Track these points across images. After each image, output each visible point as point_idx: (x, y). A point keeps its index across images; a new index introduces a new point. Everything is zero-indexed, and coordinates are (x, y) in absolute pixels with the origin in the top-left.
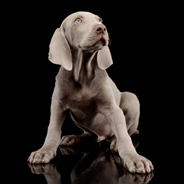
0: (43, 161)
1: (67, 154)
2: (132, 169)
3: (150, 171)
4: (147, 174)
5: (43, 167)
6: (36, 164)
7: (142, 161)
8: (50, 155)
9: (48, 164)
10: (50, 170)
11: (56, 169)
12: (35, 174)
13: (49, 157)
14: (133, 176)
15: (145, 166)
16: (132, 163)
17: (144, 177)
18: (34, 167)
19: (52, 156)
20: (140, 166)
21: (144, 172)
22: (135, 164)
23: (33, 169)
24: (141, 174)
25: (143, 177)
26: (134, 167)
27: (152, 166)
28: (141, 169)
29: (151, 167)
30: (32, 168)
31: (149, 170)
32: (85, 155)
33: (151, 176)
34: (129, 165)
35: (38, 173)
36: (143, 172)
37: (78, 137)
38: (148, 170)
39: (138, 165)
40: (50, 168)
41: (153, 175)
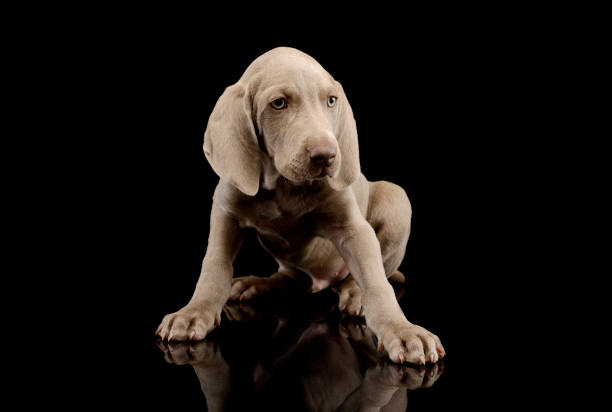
0: (192, 334)
1: (237, 318)
2: (396, 353)
3: (436, 359)
4: (429, 365)
5: (192, 349)
6: (175, 342)
7: (419, 336)
8: (206, 321)
9: (201, 341)
10: (207, 355)
11: (219, 354)
12: (174, 364)
13: (204, 325)
14: (399, 370)
15: (426, 349)
16: (397, 342)
17: (423, 374)
18: (171, 349)
19: (211, 325)
20: (415, 348)
21: (423, 360)
22: (404, 344)
23: (169, 354)
24: (417, 366)
25: (420, 372)
26: (402, 350)
27: (442, 349)
28: (418, 355)
29: (439, 351)
30: (166, 352)
31: (435, 357)
32: (281, 323)
33: (439, 371)
34: (391, 346)
35: (179, 362)
36: (420, 360)
37: (265, 282)
38: (432, 357)
39: (409, 346)
40: (206, 352)
41: (443, 367)
